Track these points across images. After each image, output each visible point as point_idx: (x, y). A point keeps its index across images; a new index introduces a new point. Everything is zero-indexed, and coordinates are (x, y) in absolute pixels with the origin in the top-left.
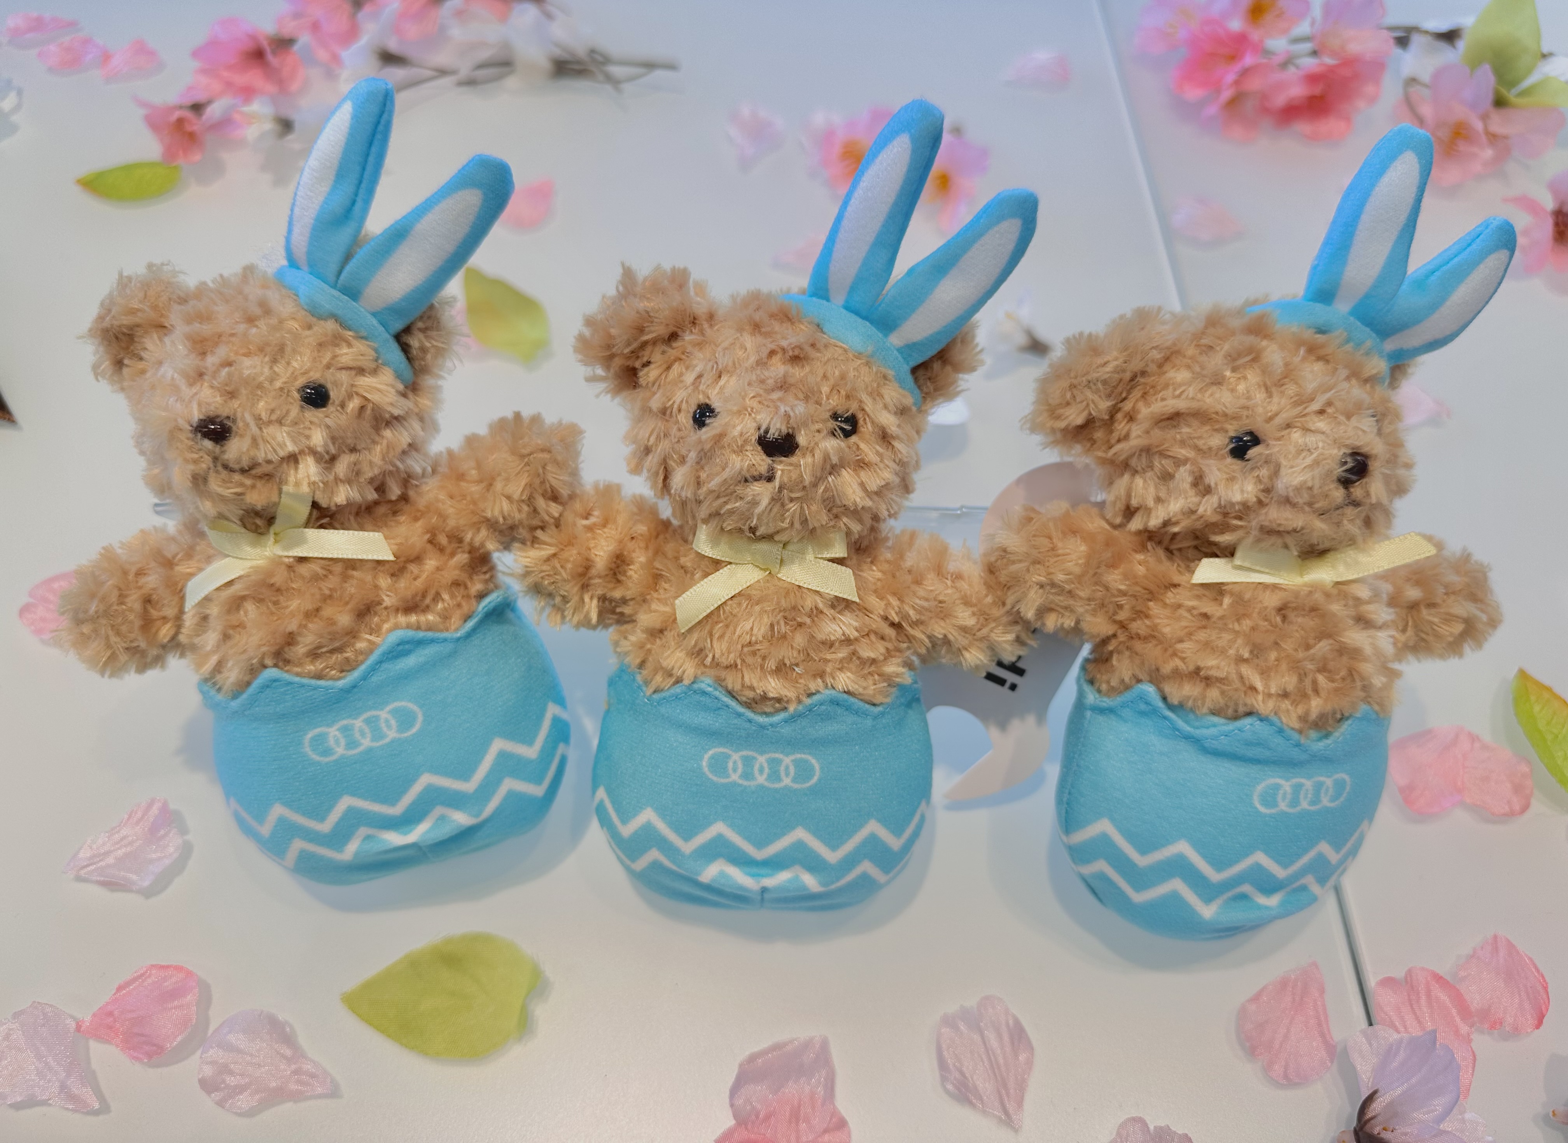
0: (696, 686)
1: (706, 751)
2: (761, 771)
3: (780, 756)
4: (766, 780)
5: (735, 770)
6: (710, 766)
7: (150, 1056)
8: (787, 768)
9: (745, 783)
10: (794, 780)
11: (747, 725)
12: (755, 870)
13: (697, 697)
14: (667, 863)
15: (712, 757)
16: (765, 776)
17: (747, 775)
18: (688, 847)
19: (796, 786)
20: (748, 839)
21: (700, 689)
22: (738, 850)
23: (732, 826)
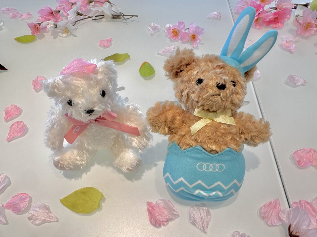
0: (196, 148)
1: (197, 163)
2: (211, 168)
3: (216, 164)
4: (212, 170)
5: (204, 168)
6: (198, 167)
7: (17, 212)
8: (217, 167)
9: (207, 171)
10: (219, 170)
11: (209, 157)
12: (207, 192)
13: (196, 150)
14: (185, 190)
15: (199, 165)
16: (212, 169)
17: (208, 169)
18: (191, 186)
19: (219, 171)
20: (206, 184)
21: (197, 148)
22: (203, 187)
23: (203, 181)
